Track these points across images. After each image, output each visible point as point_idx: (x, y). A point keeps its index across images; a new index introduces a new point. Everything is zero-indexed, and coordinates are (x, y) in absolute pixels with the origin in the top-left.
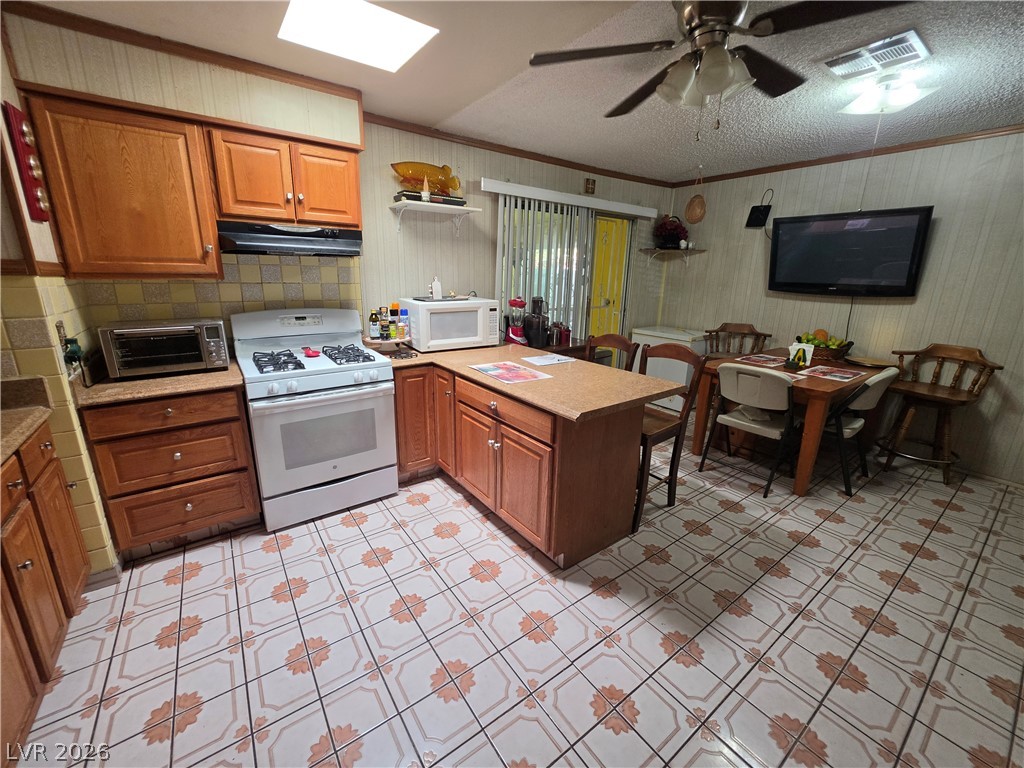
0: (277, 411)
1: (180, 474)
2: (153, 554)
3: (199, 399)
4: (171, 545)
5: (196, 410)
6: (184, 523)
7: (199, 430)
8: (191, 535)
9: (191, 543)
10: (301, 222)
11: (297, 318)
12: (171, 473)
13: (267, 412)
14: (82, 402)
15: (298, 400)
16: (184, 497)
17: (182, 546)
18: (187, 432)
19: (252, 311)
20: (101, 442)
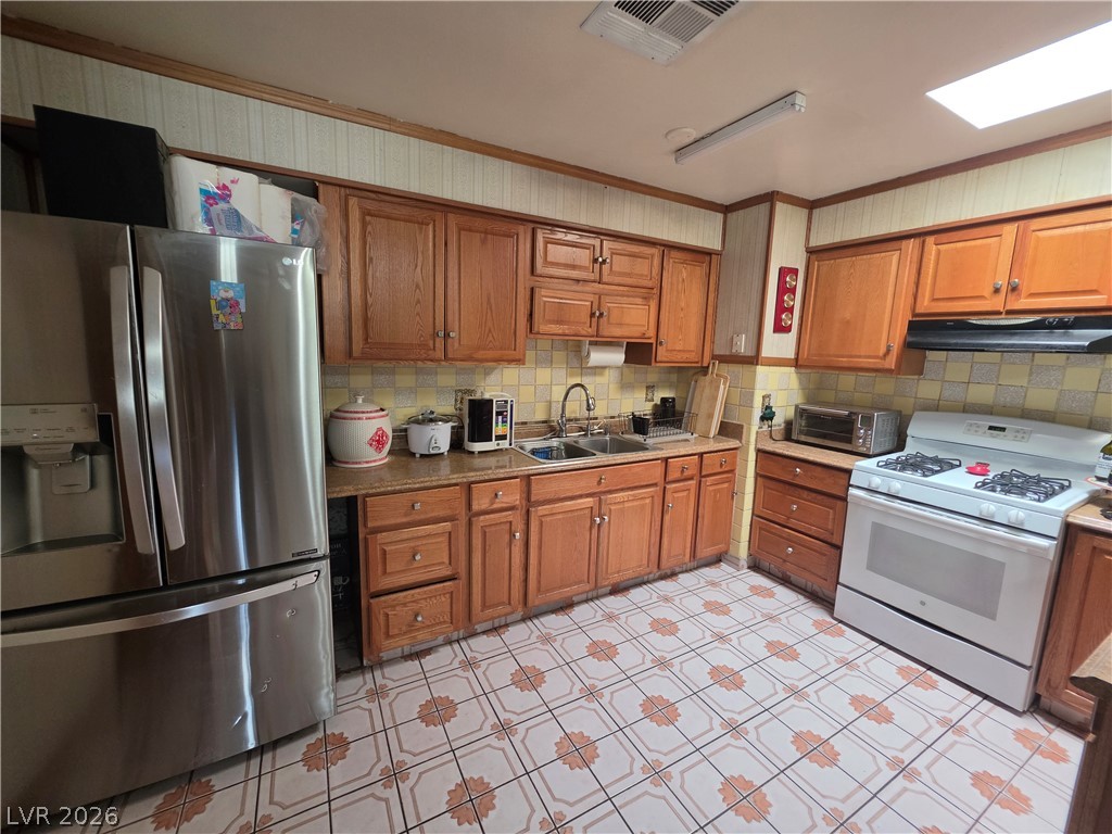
0: (872, 506)
1: (793, 523)
2: (769, 573)
3: (819, 469)
4: (780, 576)
5: (816, 478)
6: (785, 561)
7: (814, 495)
8: (794, 578)
9: (791, 583)
10: (1010, 312)
11: (991, 428)
12: (789, 518)
13: (863, 503)
14: (760, 446)
15: (897, 504)
16: (791, 541)
17: (785, 581)
18: (806, 492)
19: (946, 411)
20: (761, 476)
